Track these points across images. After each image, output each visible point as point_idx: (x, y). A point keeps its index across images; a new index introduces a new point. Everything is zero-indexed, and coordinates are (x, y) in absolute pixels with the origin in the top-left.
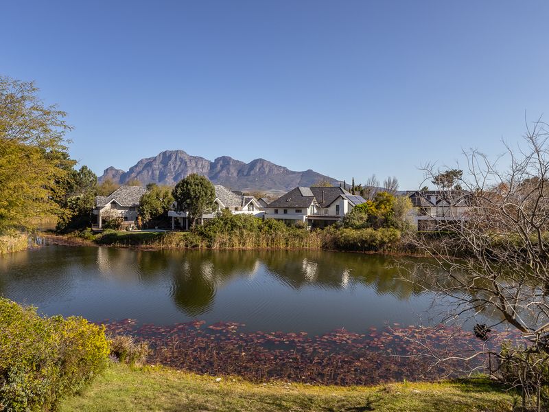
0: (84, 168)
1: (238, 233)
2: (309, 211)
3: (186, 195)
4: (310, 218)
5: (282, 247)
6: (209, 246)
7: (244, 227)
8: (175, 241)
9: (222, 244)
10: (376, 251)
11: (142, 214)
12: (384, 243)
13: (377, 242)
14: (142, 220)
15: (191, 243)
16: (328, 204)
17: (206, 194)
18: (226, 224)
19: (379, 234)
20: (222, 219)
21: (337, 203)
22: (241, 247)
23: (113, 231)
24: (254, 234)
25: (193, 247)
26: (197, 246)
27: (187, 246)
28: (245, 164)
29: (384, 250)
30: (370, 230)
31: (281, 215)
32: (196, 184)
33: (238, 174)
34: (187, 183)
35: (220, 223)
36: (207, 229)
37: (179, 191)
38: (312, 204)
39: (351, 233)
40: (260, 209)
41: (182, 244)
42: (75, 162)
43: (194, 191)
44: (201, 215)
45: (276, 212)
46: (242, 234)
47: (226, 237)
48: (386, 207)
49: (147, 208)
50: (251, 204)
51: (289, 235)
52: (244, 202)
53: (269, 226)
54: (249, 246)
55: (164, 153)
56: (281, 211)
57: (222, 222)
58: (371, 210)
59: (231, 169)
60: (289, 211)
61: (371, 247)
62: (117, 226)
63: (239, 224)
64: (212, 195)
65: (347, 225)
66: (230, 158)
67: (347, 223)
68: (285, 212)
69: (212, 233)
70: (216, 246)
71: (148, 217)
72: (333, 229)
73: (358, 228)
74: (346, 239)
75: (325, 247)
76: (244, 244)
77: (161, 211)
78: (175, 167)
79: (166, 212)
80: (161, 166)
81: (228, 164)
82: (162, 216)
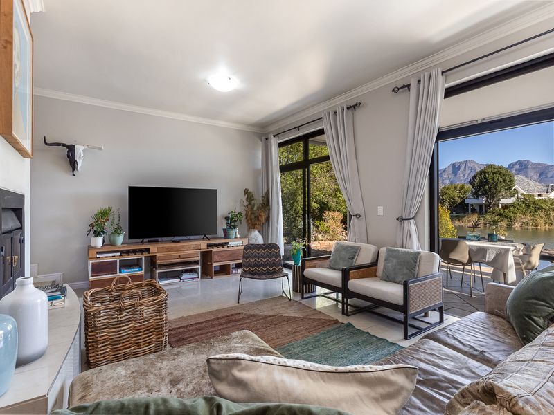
1: (543, 214)
3: (484, 183)
6: (509, 225)
9: (524, 223)
17: (505, 180)
18: (528, 206)
20: (523, 203)
22: (547, 227)
32: (493, 173)
33: (540, 177)
34: (485, 173)
35: (521, 206)
36: (506, 211)
37: (477, 180)
43: (493, 179)
44: (499, 200)
46: (548, 215)
47: (528, 218)
52: (550, 189)
55: (454, 165)
57: (523, 205)
59: (529, 172)
63: (544, 206)
66: (528, 162)
69: (512, 215)
70: (517, 225)
71: (447, 204)
77: (459, 201)
78: (464, 175)
79: (464, 201)
80: (451, 177)
81: (526, 167)
82: (460, 204)
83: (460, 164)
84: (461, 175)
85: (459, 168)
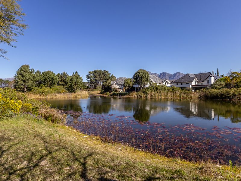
0: (112, 75)
1: (158, 92)
2: (193, 83)
4: (194, 86)
5: (178, 97)
6: (146, 97)
7: (162, 89)
8: (134, 95)
9: (152, 96)
10: (229, 99)
11: (125, 87)
12: (235, 95)
13: (231, 95)
14: (125, 89)
15: (140, 95)
16: (203, 80)
18: (154, 88)
19: (232, 91)
20: (152, 87)
21: (208, 79)
22: (159, 97)
23: (115, 92)
24: (166, 92)
25: (140, 97)
26: (141, 96)
27: (138, 96)
28: (172, 75)
29: (235, 99)
30: (226, 89)
31: (180, 86)
32: (141, 73)
34: (138, 73)
35: (151, 88)
36: (146, 90)
37: (135, 76)
38: (195, 80)
39: (215, 91)
40: (170, 84)
41: (136, 96)
42: (110, 74)
45: (177, 84)
46: (160, 92)
47: (153, 93)
48: (237, 80)
49: (126, 85)
50: (167, 82)
51: (182, 92)
52: (163, 81)
53: (173, 89)
54: (163, 97)
56: (179, 84)
57: (152, 88)
58: (227, 81)
59: (166, 77)
60: (183, 84)
61: (226, 97)
62: (116, 91)
63: (159, 88)
64: (148, 77)
65: (212, 88)
66: (166, 73)
67: (213, 87)
68: (182, 84)
69: (148, 92)
70: (149, 97)
71: (127, 88)
72: (205, 90)
73: (219, 89)
74: (212, 94)
75: (200, 98)
76: (161, 96)
79: (133, 86)
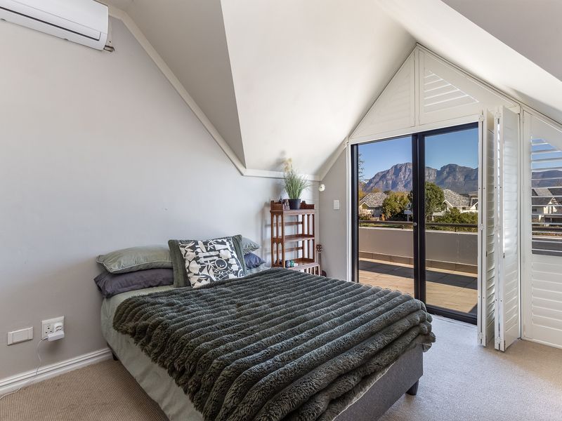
2: (546, 210)
4: (548, 216)
11: (384, 213)
14: (385, 217)
17: (436, 196)
20: (451, 216)
33: (465, 179)
38: (550, 203)
43: (427, 195)
44: (432, 213)
49: (388, 208)
52: (471, 202)
55: (396, 167)
59: (457, 175)
64: (442, 197)
66: (456, 165)
71: (389, 215)
77: (399, 211)
78: (404, 177)
79: (403, 211)
80: (393, 177)
81: (455, 170)
82: (399, 214)
83: (402, 165)
84: (402, 177)
85: (400, 169)
